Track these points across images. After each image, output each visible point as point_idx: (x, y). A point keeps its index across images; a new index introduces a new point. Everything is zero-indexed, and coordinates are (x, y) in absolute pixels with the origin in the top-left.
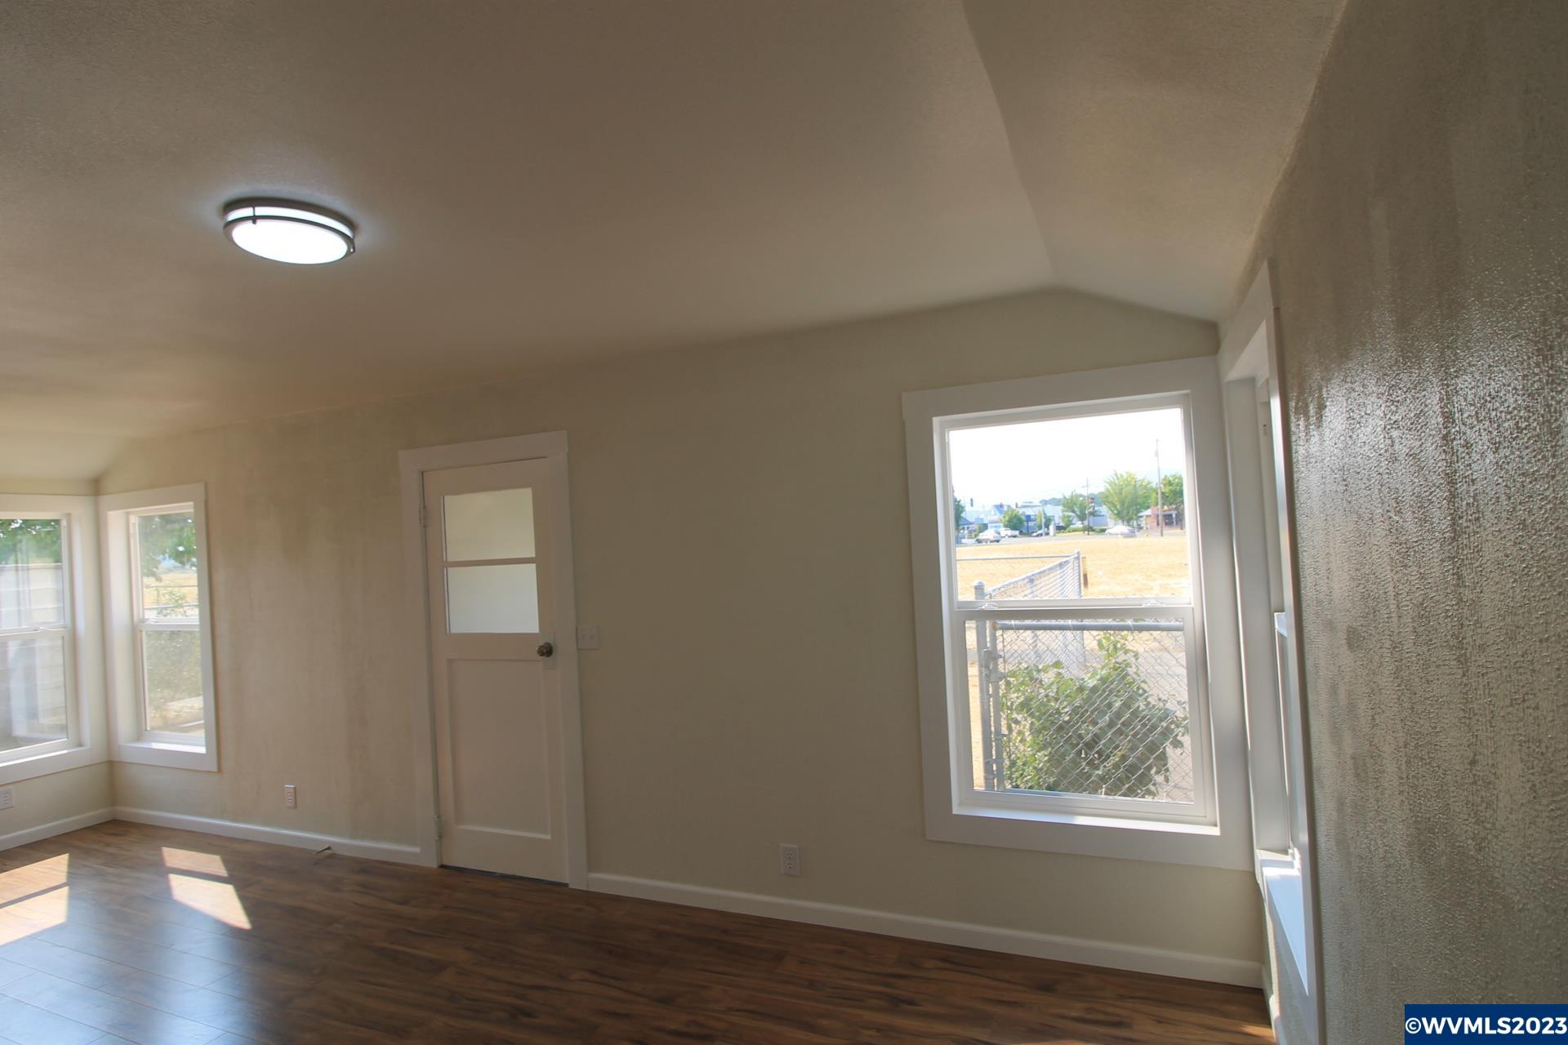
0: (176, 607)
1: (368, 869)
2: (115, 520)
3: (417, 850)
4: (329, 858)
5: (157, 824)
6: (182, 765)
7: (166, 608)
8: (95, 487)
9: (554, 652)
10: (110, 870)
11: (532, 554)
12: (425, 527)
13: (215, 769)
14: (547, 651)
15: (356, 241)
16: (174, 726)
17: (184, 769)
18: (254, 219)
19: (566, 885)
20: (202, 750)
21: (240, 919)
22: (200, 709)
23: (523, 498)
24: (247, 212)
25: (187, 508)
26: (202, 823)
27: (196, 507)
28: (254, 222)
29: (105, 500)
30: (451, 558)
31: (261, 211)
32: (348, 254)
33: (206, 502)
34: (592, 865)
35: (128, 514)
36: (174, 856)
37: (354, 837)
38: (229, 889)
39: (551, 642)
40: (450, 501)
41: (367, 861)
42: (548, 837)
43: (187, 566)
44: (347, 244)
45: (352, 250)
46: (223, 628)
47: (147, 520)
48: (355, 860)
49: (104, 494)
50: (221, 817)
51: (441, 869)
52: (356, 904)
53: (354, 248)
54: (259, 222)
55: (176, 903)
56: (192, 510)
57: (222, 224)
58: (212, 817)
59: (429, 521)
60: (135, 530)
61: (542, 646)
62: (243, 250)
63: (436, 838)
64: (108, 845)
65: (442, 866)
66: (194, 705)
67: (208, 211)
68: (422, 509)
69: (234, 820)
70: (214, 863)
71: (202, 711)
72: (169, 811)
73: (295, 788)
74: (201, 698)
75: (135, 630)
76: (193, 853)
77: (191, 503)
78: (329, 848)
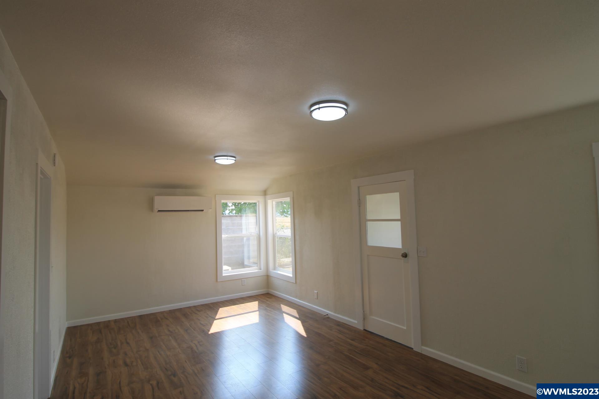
0: (281, 229)
1: (339, 324)
2: (270, 202)
3: (356, 322)
4: (327, 318)
5: (278, 296)
6: (285, 279)
7: (279, 229)
8: (265, 193)
9: (408, 256)
10: (268, 308)
11: (399, 218)
12: (360, 206)
13: (295, 282)
14: (405, 256)
15: (348, 110)
16: (283, 266)
17: (286, 281)
18: (319, 108)
19: (413, 349)
20: (291, 275)
21: (303, 333)
22: (291, 262)
23: (396, 196)
24: (317, 106)
25: (288, 199)
26: (292, 299)
27: (290, 199)
28: (319, 109)
29: (268, 197)
30: (368, 218)
31: (321, 105)
32: (346, 114)
33: (293, 198)
34: (423, 343)
35: (273, 201)
36: (285, 308)
37: (335, 313)
38: (299, 322)
39: (407, 252)
40: (368, 197)
41: (339, 322)
42: (405, 328)
43: (283, 216)
44: (345, 111)
45: (347, 114)
46: (297, 237)
47: (277, 203)
48: (336, 321)
49: (268, 195)
50: (296, 298)
51: (364, 331)
52: (337, 337)
53: (347, 113)
54: (320, 109)
55: (286, 323)
56: (289, 200)
57: (310, 112)
58: (293, 297)
59: (361, 204)
60: (274, 206)
61: (403, 254)
62: (316, 119)
63: (363, 319)
64: (267, 301)
65: (365, 330)
66: (289, 260)
67: (305, 108)
68: (359, 200)
69: (300, 300)
70: (294, 312)
71: (291, 263)
72: (282, 293)
73: (317, 292)
74: (291, 258)
75: (274, 236)
76: (289, 308)
77: (289, 198)
78: (327, 315)
